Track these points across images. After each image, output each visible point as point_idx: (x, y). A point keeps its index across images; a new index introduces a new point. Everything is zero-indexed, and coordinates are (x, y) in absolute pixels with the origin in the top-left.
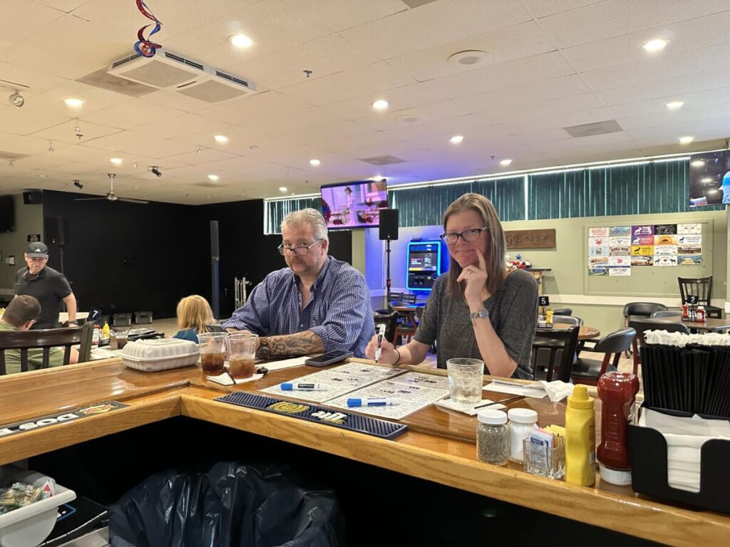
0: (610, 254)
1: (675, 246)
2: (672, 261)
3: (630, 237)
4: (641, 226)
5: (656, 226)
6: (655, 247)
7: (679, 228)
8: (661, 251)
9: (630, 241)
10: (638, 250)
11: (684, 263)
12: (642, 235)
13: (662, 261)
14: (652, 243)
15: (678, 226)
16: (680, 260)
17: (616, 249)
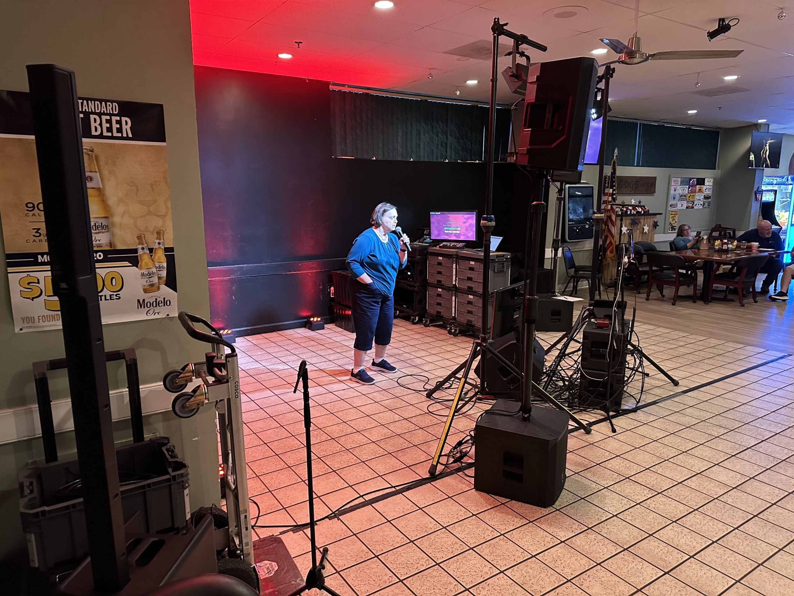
0: (679, 201)
1: (703, 194)
2: (701, 205)
3: (687, 186)
4: (693, 178)
5: (698, 178)
6: (697, 194)
7: (706, 181)
8: (698, 198)
9: (687, 189)
10: (689, 197)
11: (704, 206)
12: (693, 186)
13: (697, 205)
14: (695, 192)
15: (706, 179)
16: (704, 204)
17: (682, 196)
